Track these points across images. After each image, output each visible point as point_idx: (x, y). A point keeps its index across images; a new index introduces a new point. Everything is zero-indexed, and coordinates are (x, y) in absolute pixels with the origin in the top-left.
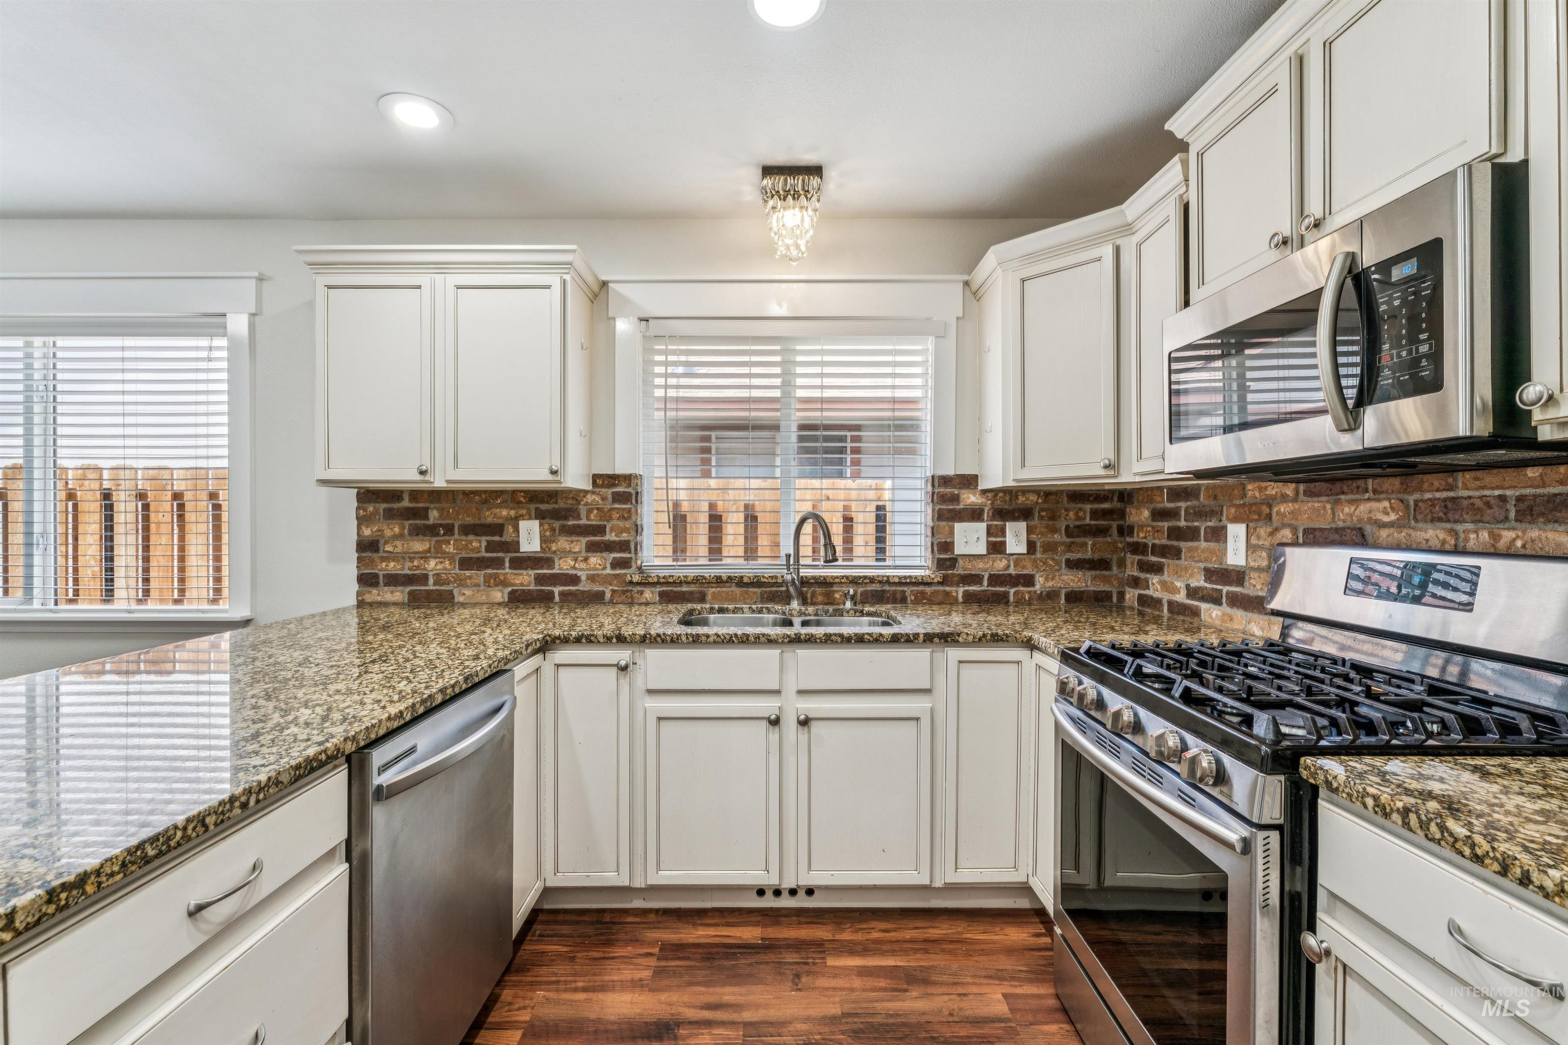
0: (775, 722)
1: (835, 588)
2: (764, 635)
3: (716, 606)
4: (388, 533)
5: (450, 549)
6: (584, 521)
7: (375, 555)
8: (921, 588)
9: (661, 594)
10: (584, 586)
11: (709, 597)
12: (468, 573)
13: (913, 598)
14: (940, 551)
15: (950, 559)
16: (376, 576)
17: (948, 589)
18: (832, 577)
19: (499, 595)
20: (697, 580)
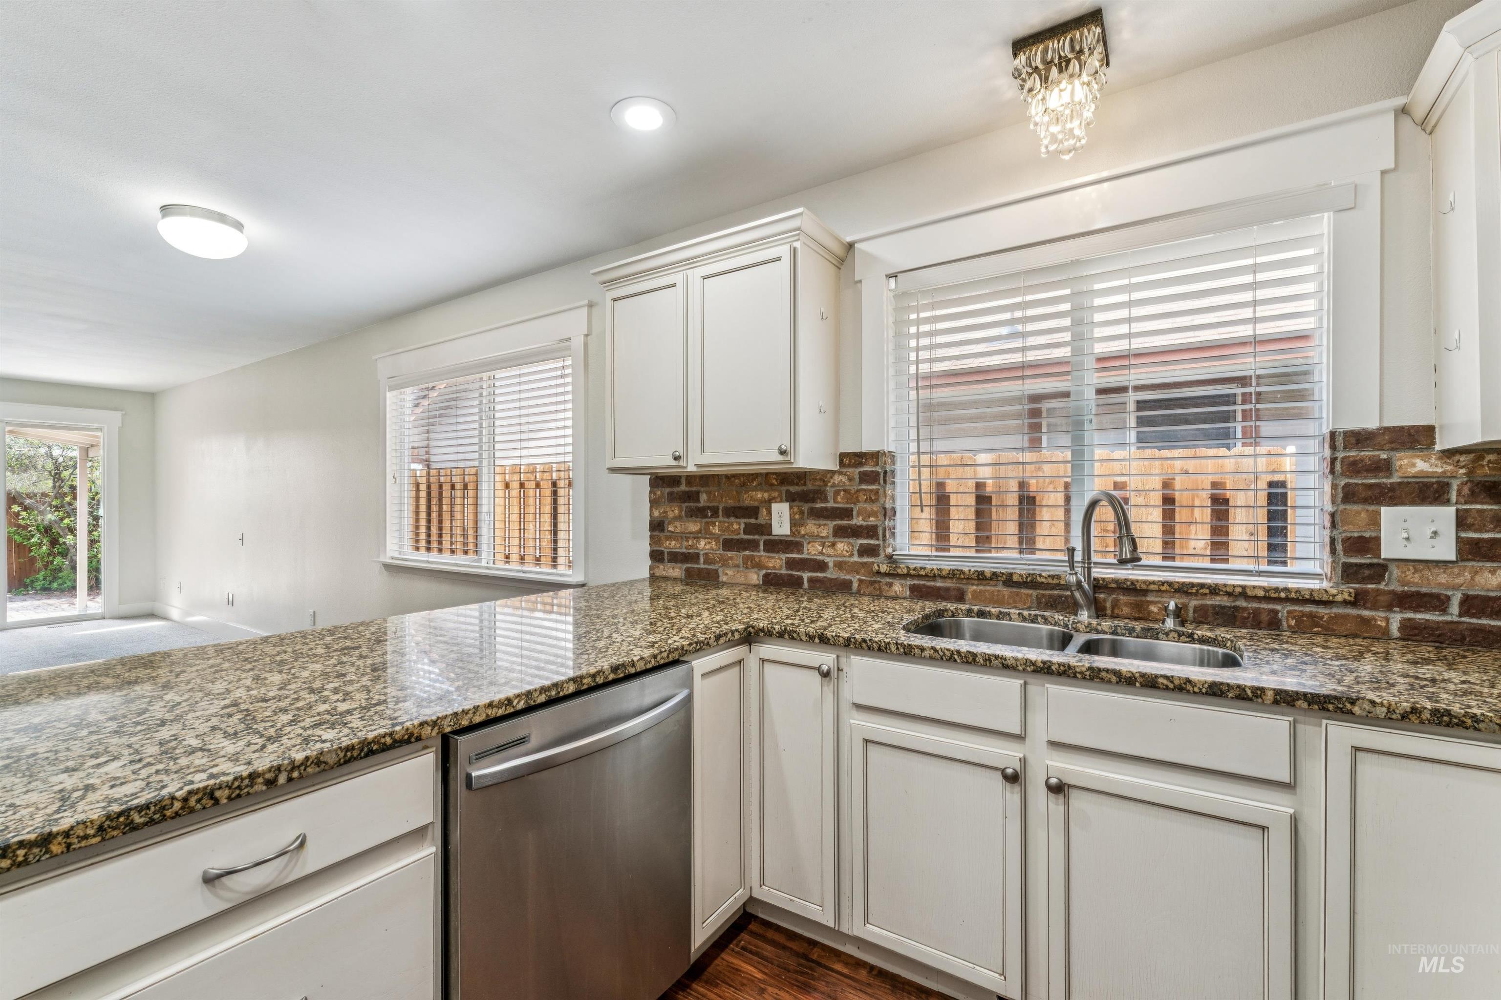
0: (1013, 779)
1: (1150, 598)
2: (997, 657)
3: (976, 608)
4: (671, 515)
5: (716, 530)
6: (831, 504)
7: (662, 535)
8: (1309, 608)
9: (913, 588)
10: (831, 574)
11: (969, 596)
12: (730, 554)
13: (1293, 622)
14: (1347, 552)
15: (1371, 566)
16: (662, 553)
17: (1366, 613)
18: (1145, 582)
19: (755, 577)
20: (953, 575)
